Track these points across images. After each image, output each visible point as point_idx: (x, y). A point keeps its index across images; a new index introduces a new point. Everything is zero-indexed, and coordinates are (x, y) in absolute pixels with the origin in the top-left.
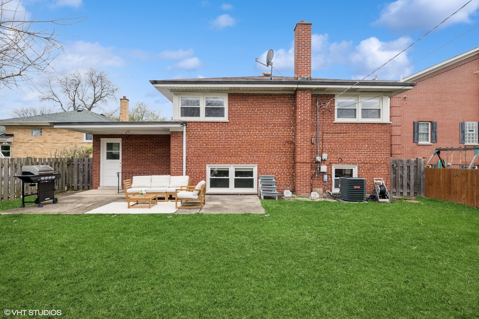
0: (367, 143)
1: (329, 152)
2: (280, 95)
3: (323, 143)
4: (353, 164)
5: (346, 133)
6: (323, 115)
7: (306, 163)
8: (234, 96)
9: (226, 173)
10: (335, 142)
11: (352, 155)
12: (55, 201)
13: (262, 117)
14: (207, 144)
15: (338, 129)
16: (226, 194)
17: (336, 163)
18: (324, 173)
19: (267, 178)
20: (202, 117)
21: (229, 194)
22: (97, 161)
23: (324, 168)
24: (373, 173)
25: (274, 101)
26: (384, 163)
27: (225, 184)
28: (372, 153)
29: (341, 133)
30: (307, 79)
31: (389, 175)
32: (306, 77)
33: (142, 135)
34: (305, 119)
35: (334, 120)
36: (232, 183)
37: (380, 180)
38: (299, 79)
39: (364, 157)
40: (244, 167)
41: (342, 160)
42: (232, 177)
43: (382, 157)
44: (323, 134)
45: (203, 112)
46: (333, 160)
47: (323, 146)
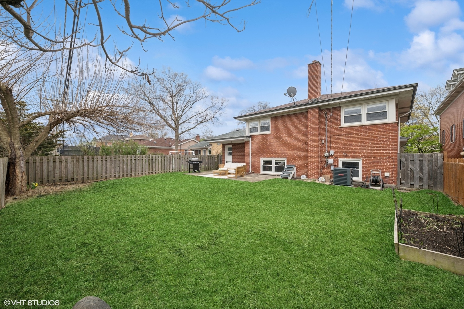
0: (370, 141)
1: (336, 149)
2: (300, 114)
3: (331, 143)
4: (357, 158)
5: (351, 134)
6: (331, 123)
7: (315, 157)
8: (274, 118)
9: (270, 163)
10: (341, 142)
11: (356, 151)
12: (199, 172)
13: (289, 129)
14: (260, 147)
15: (343, 132)
16: (270, 175)
17: (341, 158)
18: (331, 164)
19: (290, 167)
20: (259, 133)
21: (271, 175)
22: (223, 156)
23: (331, 161)
24: (377, 165)
25: (296, 118)
26: (389, 158)
27: (270, 169)
28: (376, 149)
29: (346, 135)
30: (315, 100)
31: (395, 167)
32: (314, 99)
33: (240, 143)
34: (314, 127)
35: (340, 126)
36: (273, 169)
37: (378, 171)
38: (309, 101)
39: (368, 152)
40: (279, 159)
41: (347, 155)
42: (273, 165)
43: (387, 152)
44: (331, 136)
45: (259, 129)
46: (339, 155)
47: (331, 145)
